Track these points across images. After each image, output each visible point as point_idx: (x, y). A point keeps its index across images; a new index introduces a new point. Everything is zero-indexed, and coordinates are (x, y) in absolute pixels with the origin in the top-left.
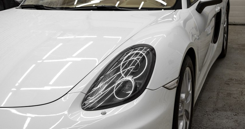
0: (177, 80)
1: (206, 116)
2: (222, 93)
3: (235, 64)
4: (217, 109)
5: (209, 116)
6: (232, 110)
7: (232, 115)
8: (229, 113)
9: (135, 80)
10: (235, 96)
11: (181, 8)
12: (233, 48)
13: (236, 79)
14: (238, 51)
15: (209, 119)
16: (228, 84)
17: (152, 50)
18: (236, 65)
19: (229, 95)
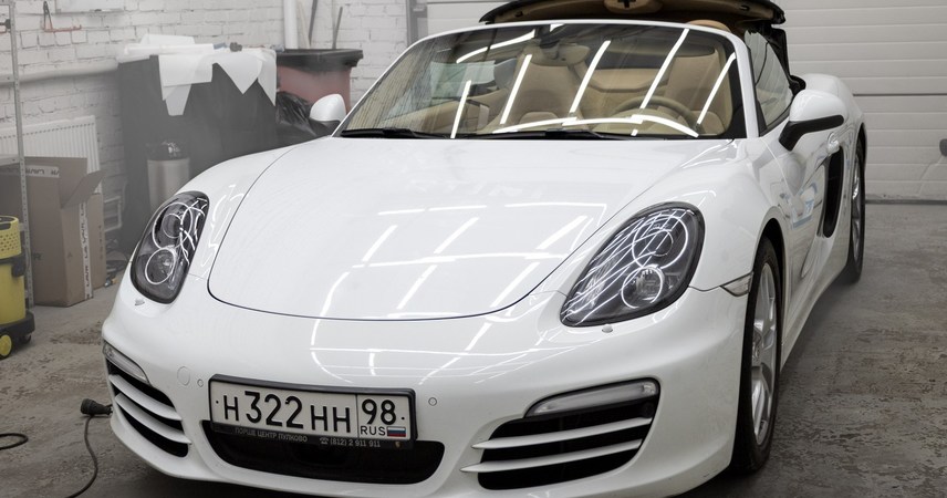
0: (749, 277)
1: (811, 402)
2: (850, 359)
3: (886, 297)
4: (838, 391)
5: (818, 403)
6: (877, 390)
7: (877, 400)
8: (869, 397)
9: (664, 271)
10: (885, 365)
11: (745, 136)
12: (881, 261)
13: (887, 331)
14: (895, 269)
15: (819, 409)
16: (867, 341)
17: (697, 213)
18: (888, 301)
19: (869, 362)
